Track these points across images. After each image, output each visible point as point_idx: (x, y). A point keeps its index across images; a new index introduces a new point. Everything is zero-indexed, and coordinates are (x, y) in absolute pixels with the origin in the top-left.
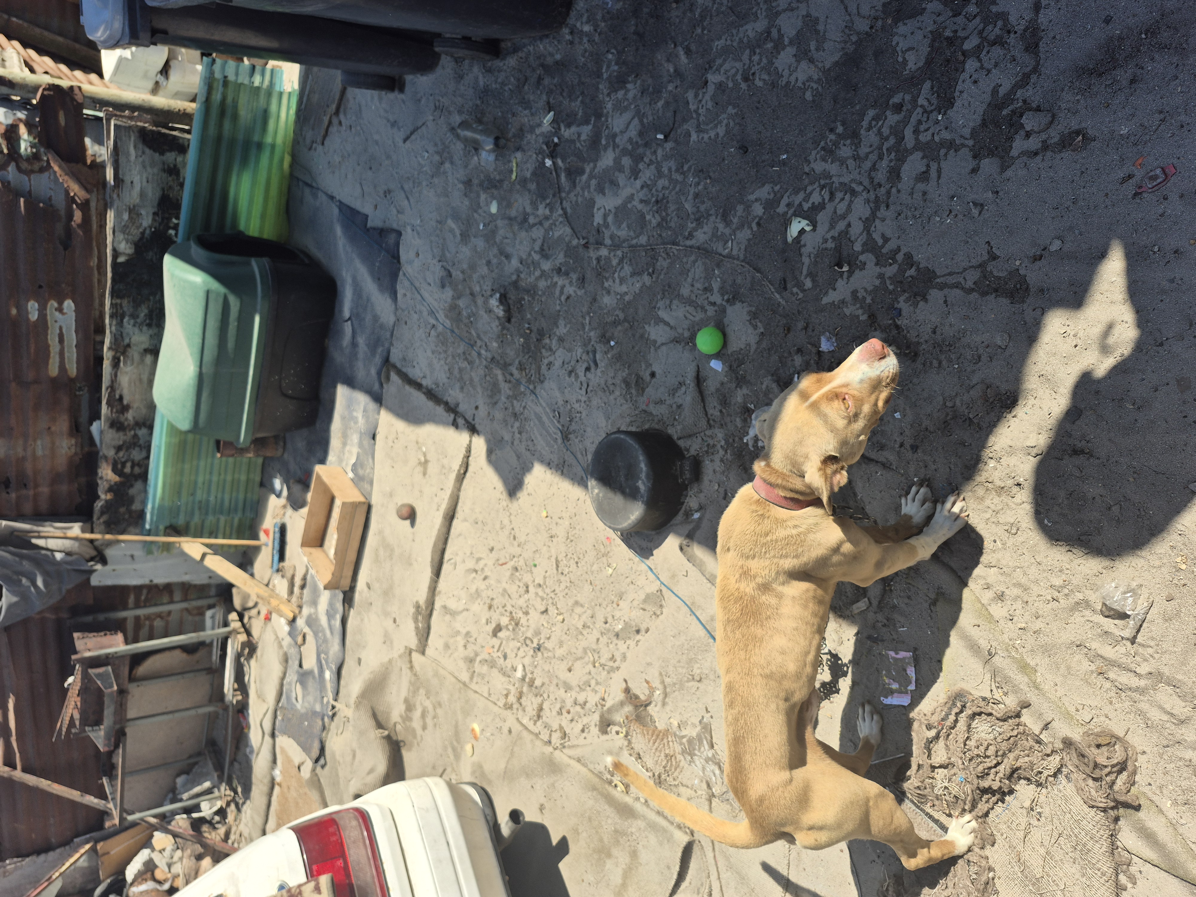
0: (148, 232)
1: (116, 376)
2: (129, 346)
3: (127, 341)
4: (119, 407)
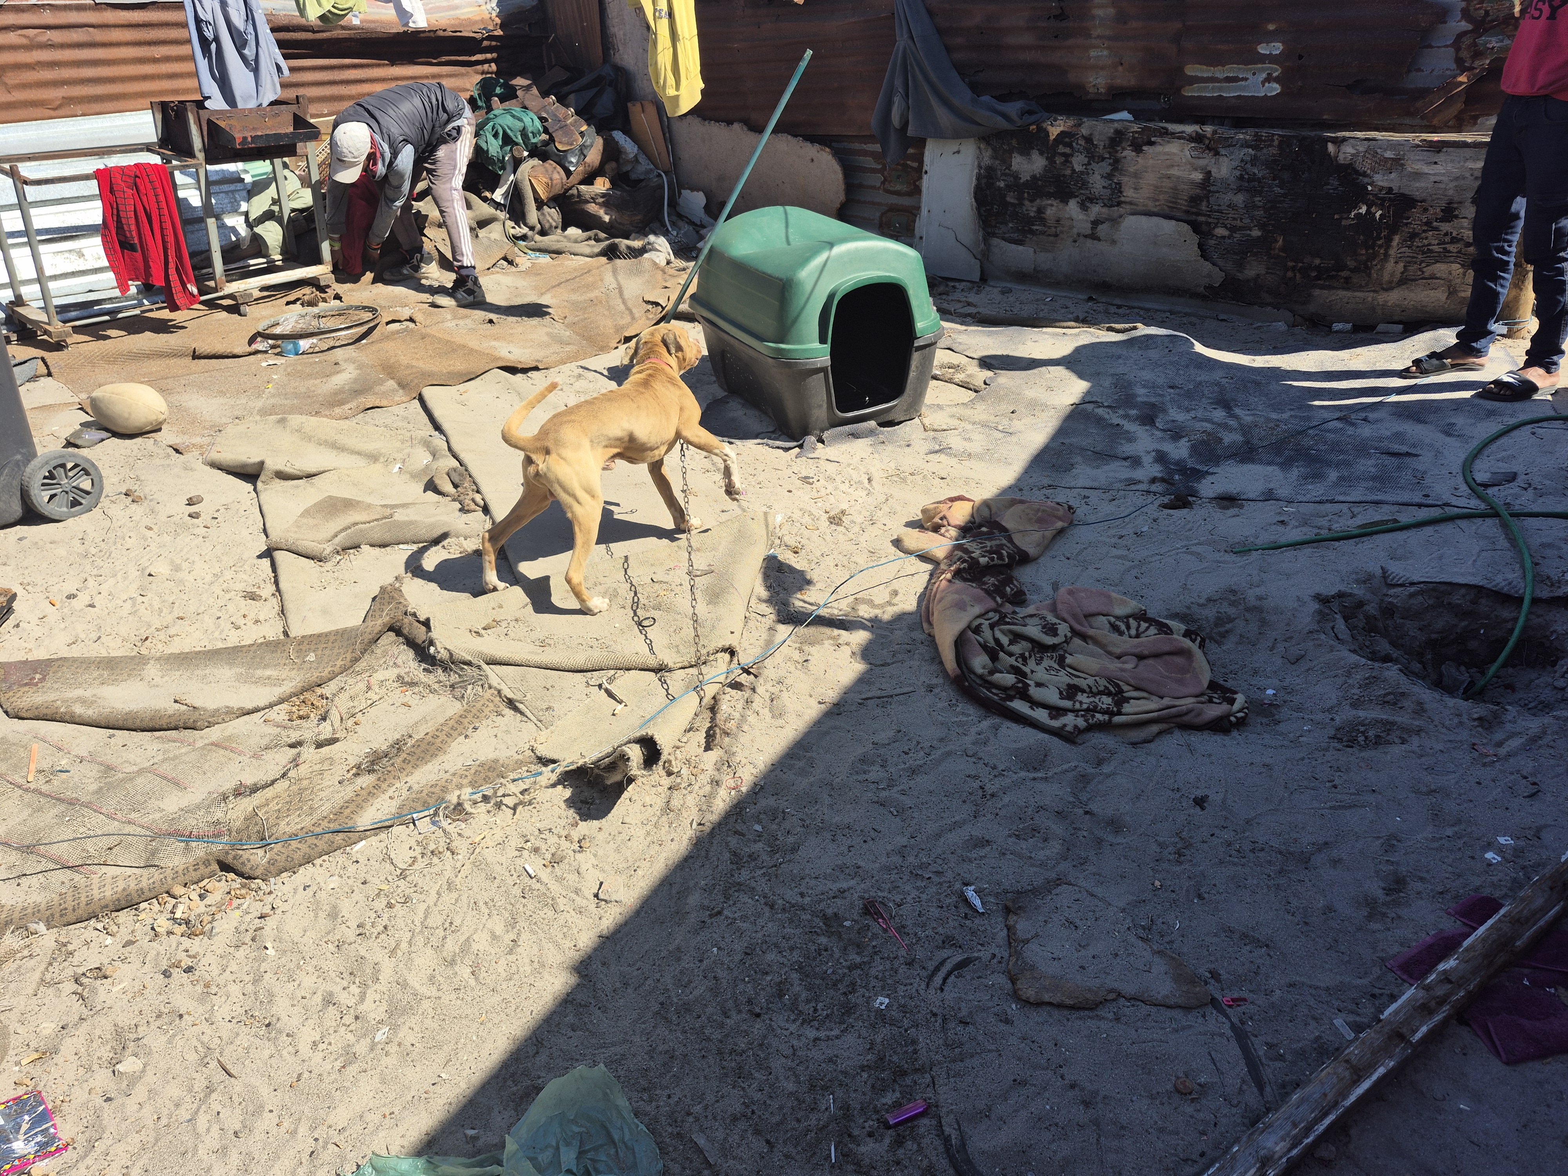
2: (1217, 154)
3: (1223, 151)
4: (1140, 141)
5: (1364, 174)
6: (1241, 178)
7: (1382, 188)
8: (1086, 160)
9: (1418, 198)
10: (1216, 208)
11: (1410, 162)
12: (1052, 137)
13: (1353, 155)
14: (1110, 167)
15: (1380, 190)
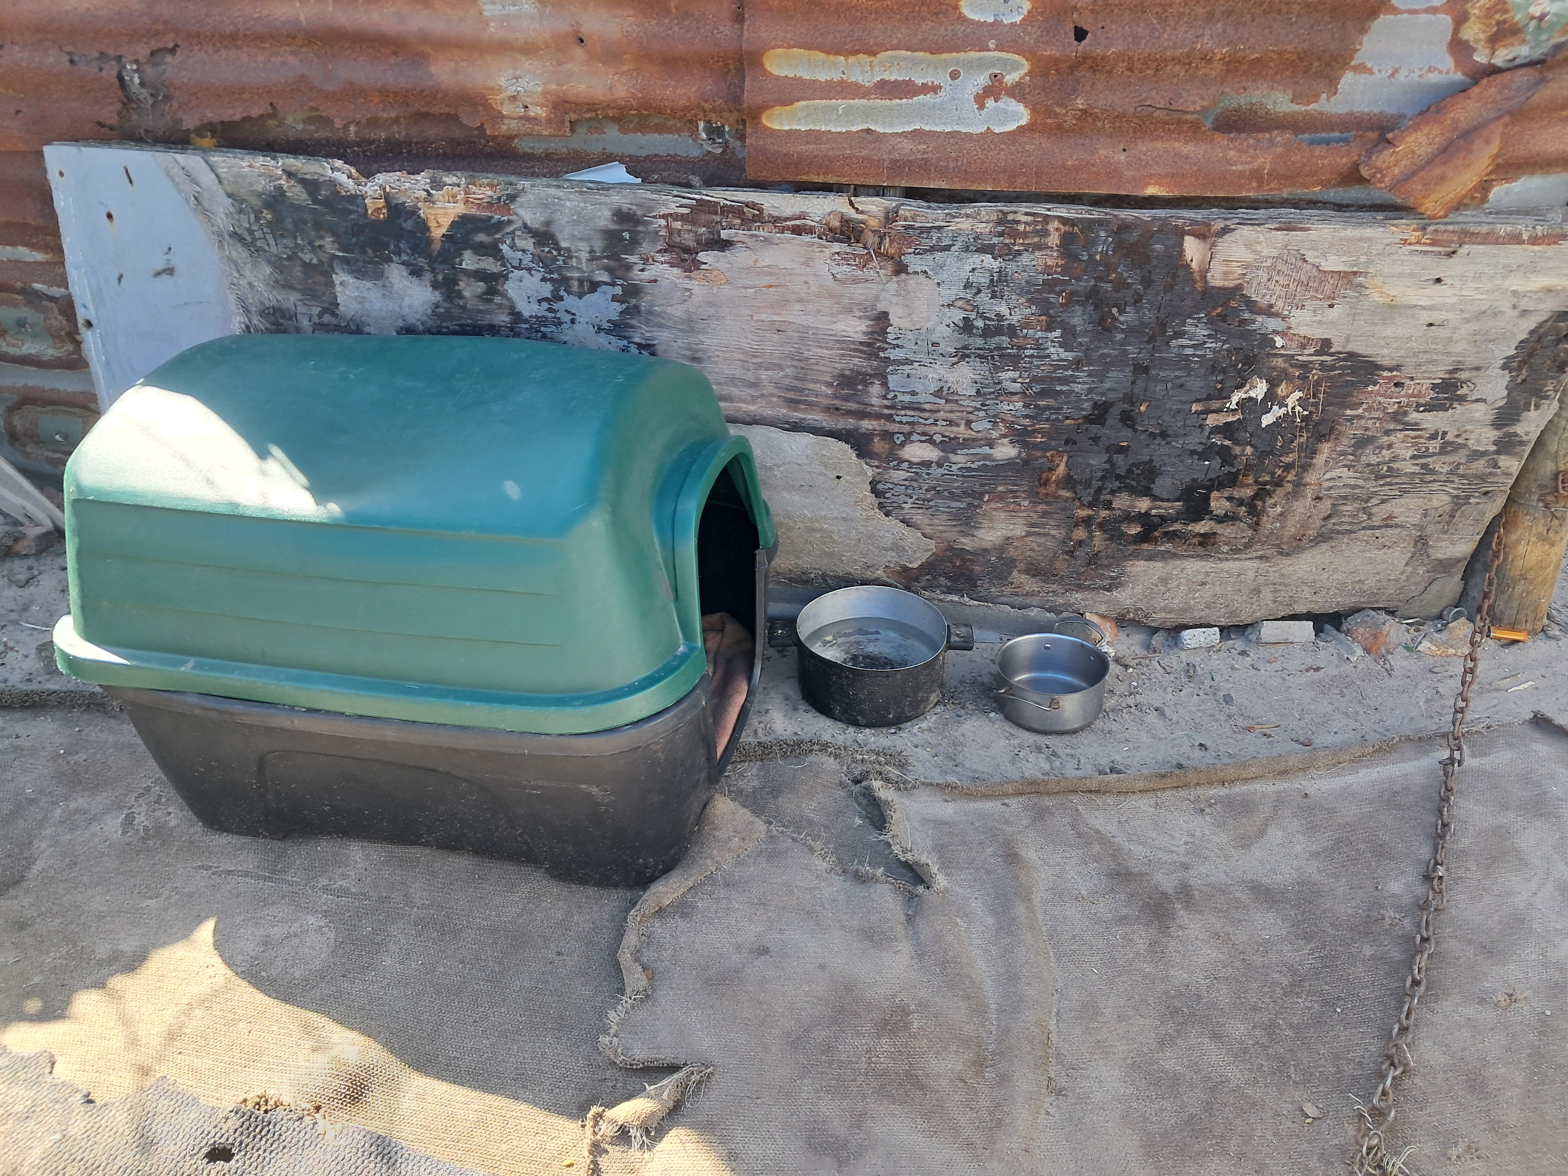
0: (1272, 324)
1: (798, 231)
2: (900, 269)
3: (914, 263)
4: (688, 240)
5: (1269, 311)
6: (967, 327)
7: (1304, 344)
8: (547, 289)
9: (1387, 362)
10: (907, 398)
11: (1379, 280)
12: (438, 232)
13: (1247, 266)
14: (617, 307)
15: (1303, 347)
